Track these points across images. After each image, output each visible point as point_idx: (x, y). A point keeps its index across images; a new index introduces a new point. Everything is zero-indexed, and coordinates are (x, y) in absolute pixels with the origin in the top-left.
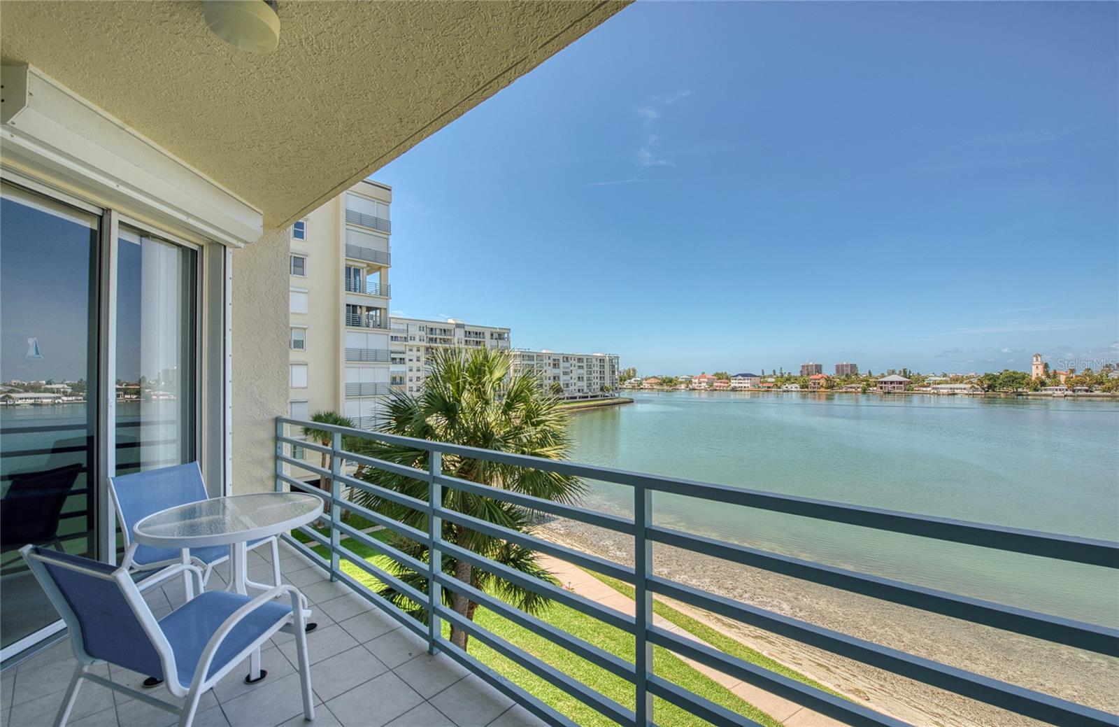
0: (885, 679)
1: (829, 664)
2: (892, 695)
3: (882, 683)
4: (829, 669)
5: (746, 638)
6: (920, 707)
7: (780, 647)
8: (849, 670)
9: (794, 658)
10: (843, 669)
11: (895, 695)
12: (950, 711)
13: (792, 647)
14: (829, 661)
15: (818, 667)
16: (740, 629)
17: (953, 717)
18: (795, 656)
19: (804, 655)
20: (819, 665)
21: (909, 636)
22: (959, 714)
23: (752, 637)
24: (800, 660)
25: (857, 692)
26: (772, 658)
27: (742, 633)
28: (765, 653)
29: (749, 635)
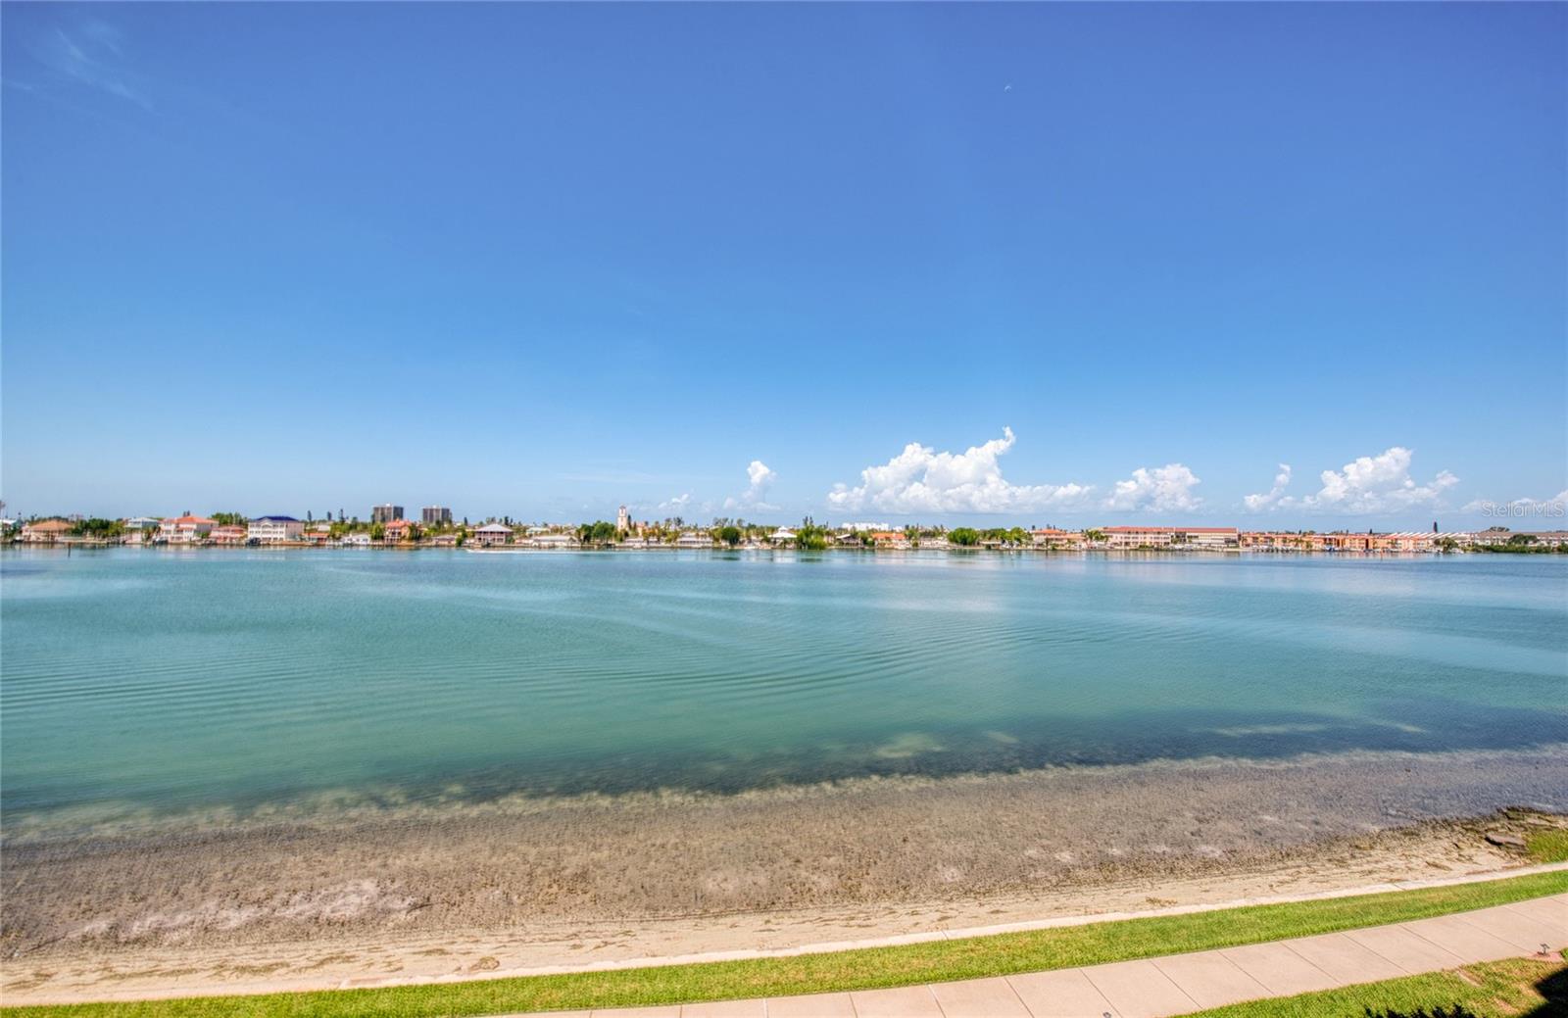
0: (514, 924)
1: (441, 944)
2: (523, 941)
3: (511, 931)
4: (442, 952)
5: (303, 976)
6: (556, 936)
7: (365, 957)
8: (468, 937)
9: (390, 964)
10: (462, 939)
11: (528, 939)
12: (583, 922)
13: (385, 947)
14: (441, 938)
15: (428, 957)
16: (288, 966)
17: (588, 928)
18: (388, 960)
19: (404, 950)
20: (429, 953)
21: (534, 851)
22: (591, 920)
23: (314, 967)
24: (400, 961)
25: (484, 963)
26: (357, 987)
27: (294, 971)
28: (345, 986)
29: (306, 968)
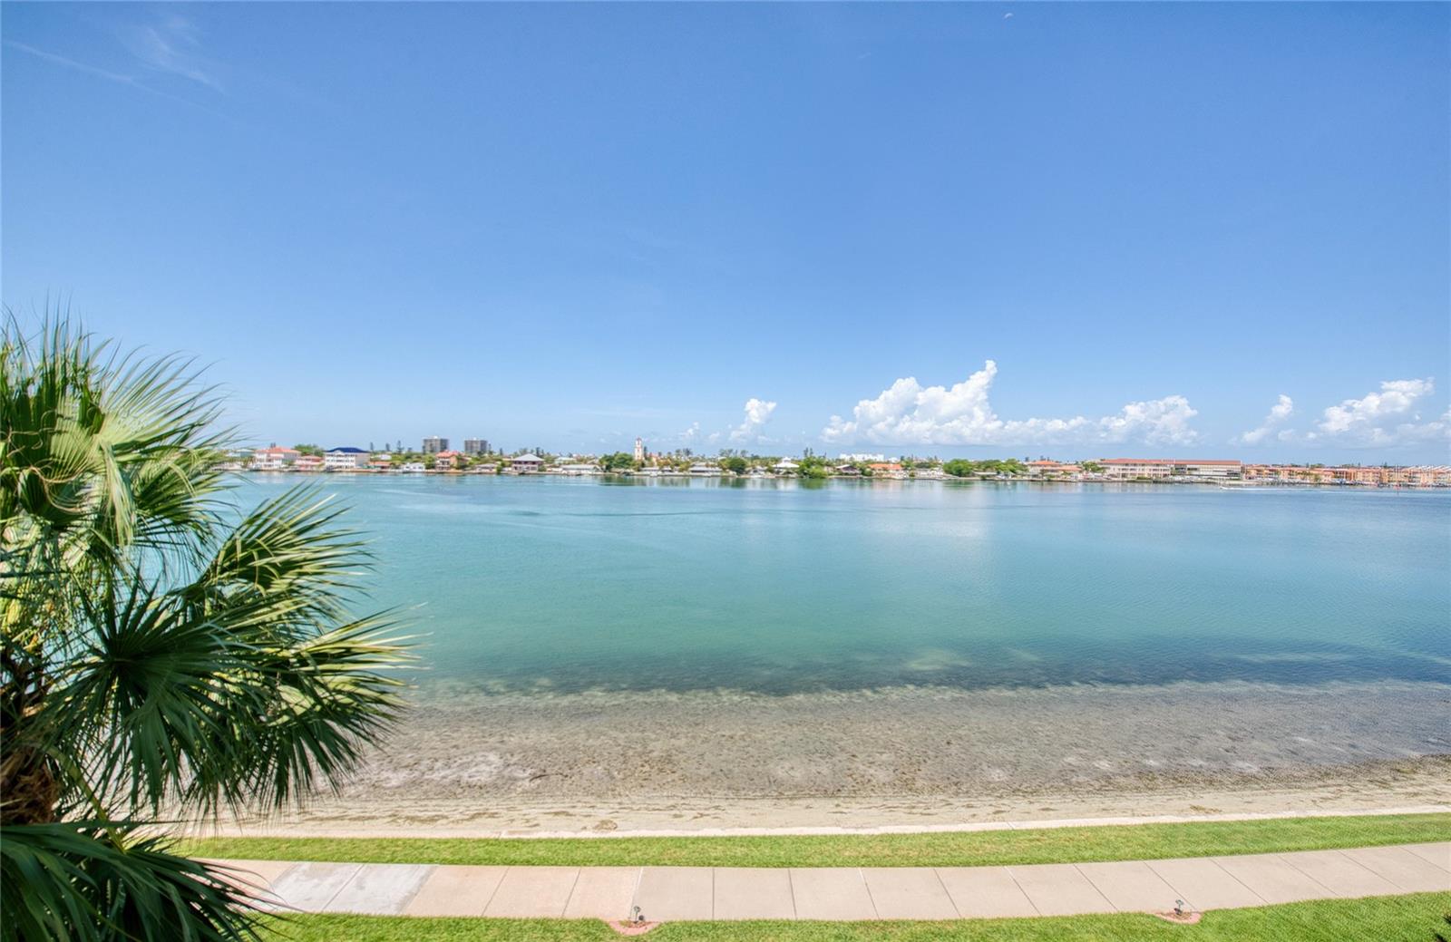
0: (620, 795)
1: (564, 808)
2: (631, 809)
3: (619, 800)
4: (567, 814)
6: (657, 807)
7: (506, 815)
8: (585, 803)
9: (528, 821)
10: (580, 804)
11: (635, 807)
12: (678, 796)
13: (519, 807)
14: (563, 803)
15: (557, 817)
16: (446, 817)
17: (683, 802)
18: (526, 817)
19: (536, 811)
20: (556, 814)
21: (623, 736)
22: (684, 795)
23: (468, 820)
24: (535, 819)
25: (603, 825)
26: (515, 836)
27: (453, 822)
28: (504, 836)
29: (462, 820)
